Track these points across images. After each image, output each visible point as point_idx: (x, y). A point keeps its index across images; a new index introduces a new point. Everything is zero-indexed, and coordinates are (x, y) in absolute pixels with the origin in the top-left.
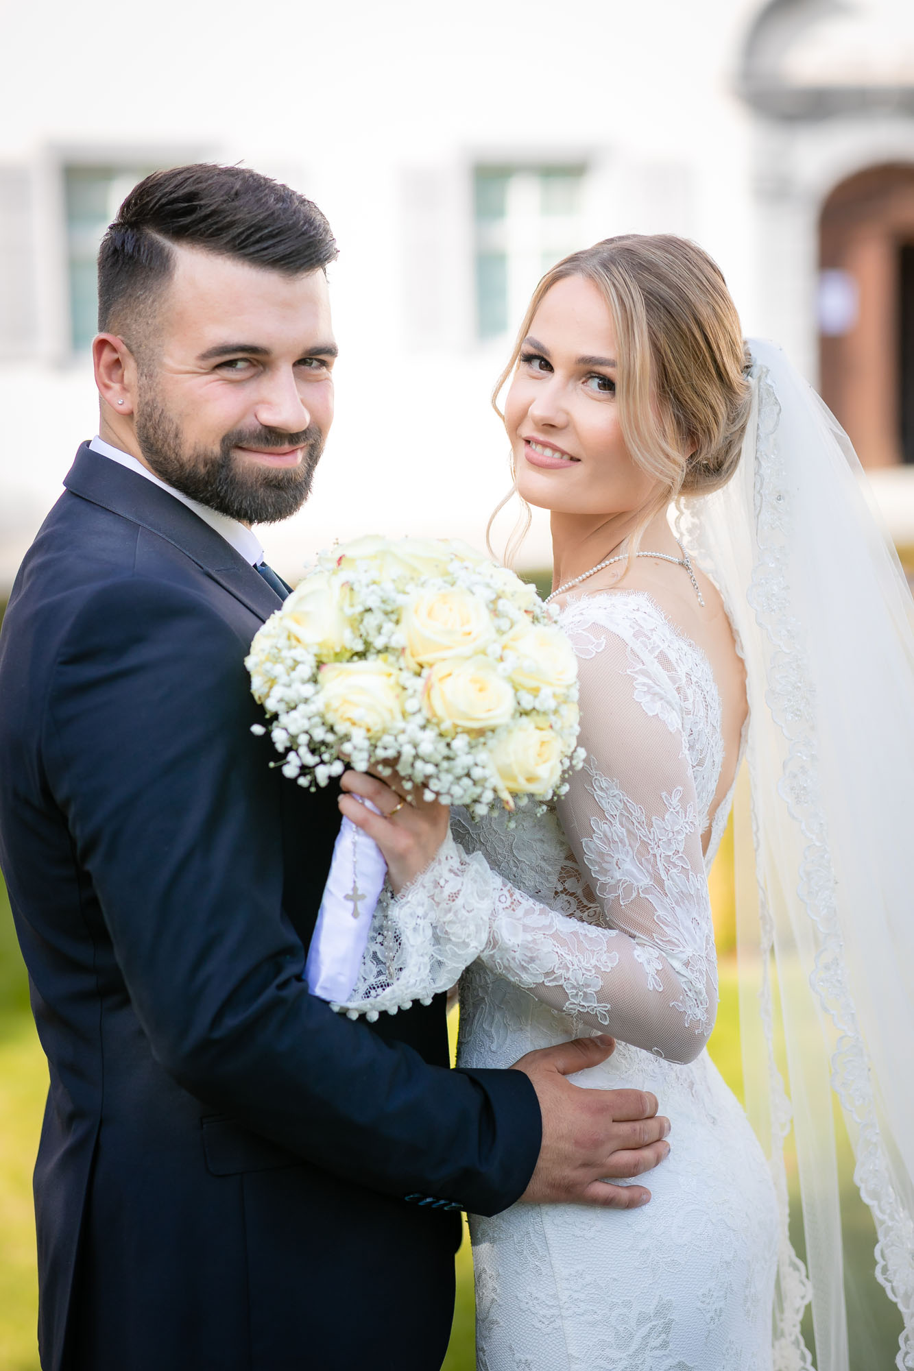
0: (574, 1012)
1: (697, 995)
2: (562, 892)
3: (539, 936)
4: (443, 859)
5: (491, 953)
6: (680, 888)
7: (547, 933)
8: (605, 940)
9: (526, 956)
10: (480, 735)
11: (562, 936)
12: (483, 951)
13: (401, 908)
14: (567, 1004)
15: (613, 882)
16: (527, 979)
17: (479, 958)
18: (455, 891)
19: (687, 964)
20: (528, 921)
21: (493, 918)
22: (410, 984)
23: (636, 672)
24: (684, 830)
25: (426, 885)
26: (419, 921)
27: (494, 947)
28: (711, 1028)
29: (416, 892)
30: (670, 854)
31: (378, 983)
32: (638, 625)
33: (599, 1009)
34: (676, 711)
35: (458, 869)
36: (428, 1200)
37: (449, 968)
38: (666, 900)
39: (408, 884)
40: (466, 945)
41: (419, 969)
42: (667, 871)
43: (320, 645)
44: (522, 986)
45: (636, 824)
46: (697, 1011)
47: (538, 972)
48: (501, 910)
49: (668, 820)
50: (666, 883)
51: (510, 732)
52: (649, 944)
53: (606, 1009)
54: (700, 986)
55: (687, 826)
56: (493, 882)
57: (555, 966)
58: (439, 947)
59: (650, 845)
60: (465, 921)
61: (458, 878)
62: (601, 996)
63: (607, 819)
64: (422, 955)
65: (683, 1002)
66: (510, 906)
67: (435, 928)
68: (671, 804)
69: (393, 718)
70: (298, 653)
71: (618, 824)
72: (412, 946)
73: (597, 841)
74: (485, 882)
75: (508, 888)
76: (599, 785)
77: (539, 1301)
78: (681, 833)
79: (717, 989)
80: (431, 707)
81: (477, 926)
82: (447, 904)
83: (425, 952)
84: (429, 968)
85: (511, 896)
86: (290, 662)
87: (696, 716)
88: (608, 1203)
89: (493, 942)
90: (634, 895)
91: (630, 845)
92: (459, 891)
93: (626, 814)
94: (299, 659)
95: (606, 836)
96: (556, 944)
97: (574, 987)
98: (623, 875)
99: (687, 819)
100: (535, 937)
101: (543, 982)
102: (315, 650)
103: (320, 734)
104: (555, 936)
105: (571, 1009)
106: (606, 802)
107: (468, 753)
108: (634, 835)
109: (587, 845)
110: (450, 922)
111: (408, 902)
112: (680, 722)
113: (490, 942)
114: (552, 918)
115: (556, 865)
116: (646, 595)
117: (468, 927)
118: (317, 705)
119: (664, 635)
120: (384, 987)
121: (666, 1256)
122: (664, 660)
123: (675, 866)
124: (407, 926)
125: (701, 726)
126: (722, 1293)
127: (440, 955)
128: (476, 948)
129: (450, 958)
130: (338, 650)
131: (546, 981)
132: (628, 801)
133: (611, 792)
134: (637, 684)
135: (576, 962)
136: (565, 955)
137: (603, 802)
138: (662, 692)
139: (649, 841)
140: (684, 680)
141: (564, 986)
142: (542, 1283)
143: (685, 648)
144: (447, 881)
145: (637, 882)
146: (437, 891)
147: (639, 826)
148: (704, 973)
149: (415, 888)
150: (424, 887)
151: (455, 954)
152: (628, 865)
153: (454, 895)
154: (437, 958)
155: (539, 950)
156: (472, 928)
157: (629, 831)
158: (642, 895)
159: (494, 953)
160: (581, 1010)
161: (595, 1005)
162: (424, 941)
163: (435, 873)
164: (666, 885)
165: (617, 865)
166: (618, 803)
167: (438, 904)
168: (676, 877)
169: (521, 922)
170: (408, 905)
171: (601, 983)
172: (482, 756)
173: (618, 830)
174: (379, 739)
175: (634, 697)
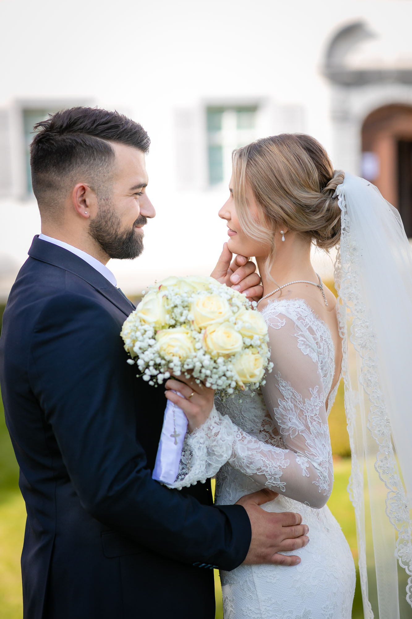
0: (270, 486)
1: (324, 478)
2: (263, 431)
3: (254, 452)
4: (212, 417)
5: (234, 460)
6: (317, 431)
7: (258, 451)
8: (283, 454)
9: (249, 461)
10: (228, 357)
11: (264, 452)
12: (230, 459)
13: (193, 439)
14: (267, 482)
15: (288, 428)
16: (249, 472)
17: (228, 462)
18: (217, 432)
19: (320, 464)
20: (249, 446)
21: (234, 444)
22: (196, 473)
23: (299, 335)
24: (319, 405)
25: (204, 429)
26: (201, 445)
27: (235, 457)
28: (331, 493)
29: (200, 432)
30: (313, 415)
31: (182, 473)
32: (300, 314)
33: (281, 485)
34: (316, 353)
35: (218, 422)
36: (203, 565)
37: (214, 467)
38: (311, 436)
39: (196, 428)
40: (222, 456)
41: (200, 467)
42: (311, 423)
43: (156, 323)
44: (247, 475)
45: (298, 402)
46: (324, 485)
47: (254, 469)
48: (237, 441)
49: (312, 400)
50: (311, 428)
51: (241, 355)
52: (303, 456)
53: (284, 485)
54: (326, 474)
55: (320, 403)
56: (234, 429)
57: (261, 466)
58: (210, 457)
59: (304, 411)
60: (222, 445)
61: (218, 426)
62: (282, 479)
63: (285, 400)
64: (202, 460)
65: (318, 481)
66: (242, 439)
67: (208, 449)
68: (313, 393)
69: (190, 352)
70: (146, 327)
71: (290, 402)
72: (198, 456)
73: (281, 410)
74: (231, 428)
75: (240, 431)
76: (281, 384)
77: (252, 611)
78: (318, 406)
79: (333, 476)
80: (207, 346)
81: (227, 447)
82: (214, 437)
83: (204, 459)
84: (205, 466)
85: (242, 434)
86: (143, 331)
87: (324, 355)
88: (282, 563)
89: (234, 455)
90: (297, 433)
91: (295, 411)
92: (219, 431)
93: (294, 398)
94: (147, 329)
95: (284, 407)
96: (262, 456)
97: (270, 475)
98: (292, 425)
99: (320, 400)
100: (253, 453)
101: (256, 473)
102: (153, 325)
103: (158, 361)
104: (261, 452)
105: (269, 485)
106: (285, 392)
107: (224, 365)
108: (296, 406)
109: (276, 411)
110: (215, 446)
111: (196, 436)
112: (317, 357)
113: (233, 455)
114: (260, 444)
115: (261, 419)
116: (303, 301)
117: (223, 448)
118: (157, 347)
119: (311, 319)
120: (185, 475)
121: (308, 590)
122: (311, 330)
123: (315, 421)
124: (196, 447)
125: (326, 359)
126: (333, 606)
127: (210, 461)
128: (226, 458)
129: (215, 462)
130: (163, 324)
131: (257, 472)
132: (294, 392)
133: (288, 387)
134: (300, 340)
135: (270, 464)
136: (266, 461)
137: (283, 392)
138: (310, 344)
139: (304, 410)
140: (319, 339)
141: (266, 475)
142: (253, 603)
143: (320, 324)
144: (213, 427)
145: (298, 428)
146: (209, 432)
147: (299, 403)
148: (327, 468)
149: (200, 430)
150: (204, 430)
151: (217, 460)
152: (294, 420)
153: (217, 434)
154: (209, 462)
155: (254, 458)
156: (225, 448)
157: (294, 405)
158: (300, 434)
159: (235, 460)
160: (273, 485)
161: (279, 483)
162: (203, 454)
163: (208, 424)
164: (311, 429)
165: (289, 420)
166: (290, 392)
167: (209, 437)
168: (315, 426)
169: (246, 446)
170: (196, 438)
171: (282, 473)
172: (230, 367)
173: (290, 404)
174: (185, 361)
175: (298, 346)
